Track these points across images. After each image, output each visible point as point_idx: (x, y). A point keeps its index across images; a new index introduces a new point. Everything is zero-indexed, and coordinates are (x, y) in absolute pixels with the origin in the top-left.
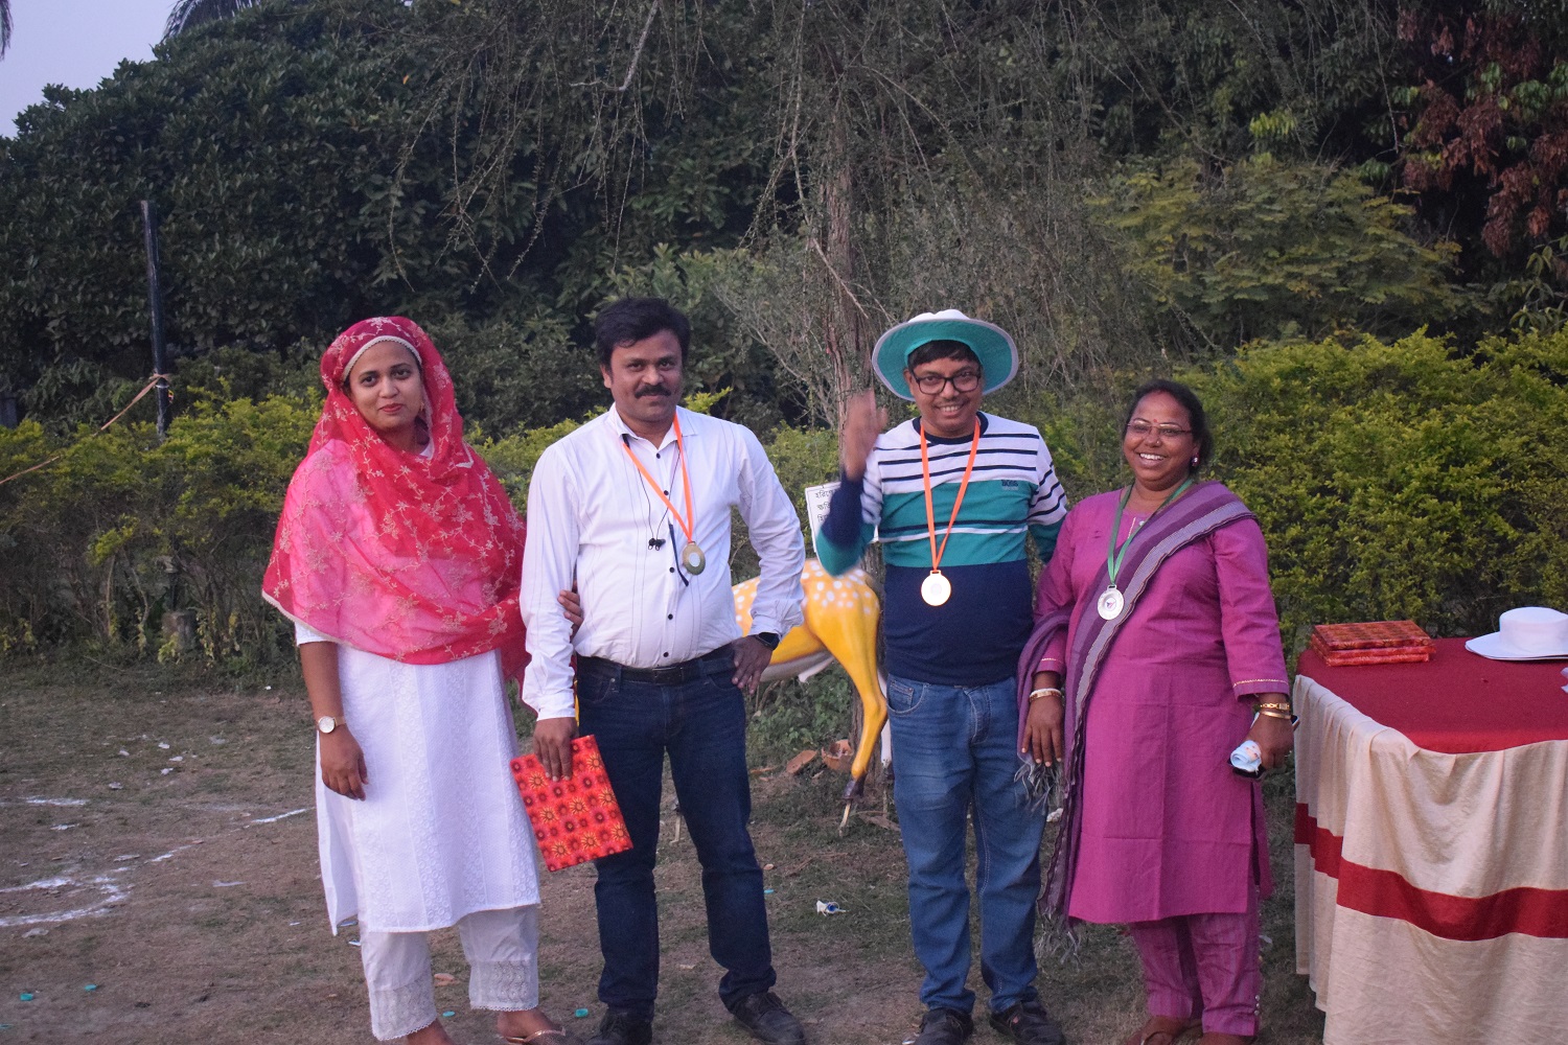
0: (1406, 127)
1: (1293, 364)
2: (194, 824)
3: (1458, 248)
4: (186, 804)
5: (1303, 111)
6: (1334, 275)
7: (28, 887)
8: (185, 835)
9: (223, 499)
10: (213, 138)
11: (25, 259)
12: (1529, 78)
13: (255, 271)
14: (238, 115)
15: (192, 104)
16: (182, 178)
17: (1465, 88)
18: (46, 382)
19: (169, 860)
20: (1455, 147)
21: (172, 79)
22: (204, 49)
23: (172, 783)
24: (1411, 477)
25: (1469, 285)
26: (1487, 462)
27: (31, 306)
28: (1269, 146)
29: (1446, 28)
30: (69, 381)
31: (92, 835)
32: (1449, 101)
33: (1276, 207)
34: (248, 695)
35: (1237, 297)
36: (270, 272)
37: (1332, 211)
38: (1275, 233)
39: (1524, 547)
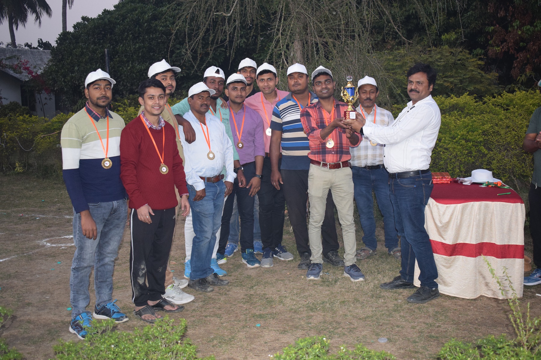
0: (490, 39)
3: (497, 75)
5: (459, 33)
6: (458, 81)
7: (63, 237)
10: (130, 33)
11: (74, 68)
12: (528, 24)
13: (141, 73)
14: (138, 26)
15: (124, 22)
16: (121, 44)
17: (508, 27)
20: (504, 45)
21: (119, 15)
22: (129, 6)
24: (458, 135)
25: (500, 86)
26: (480, 131)
28: (447, 43)
29: (503, 9)
32: (503, 31)
33: (442, 60)
37: (459, 62)
38: (441, 68)
39: (489, 156)
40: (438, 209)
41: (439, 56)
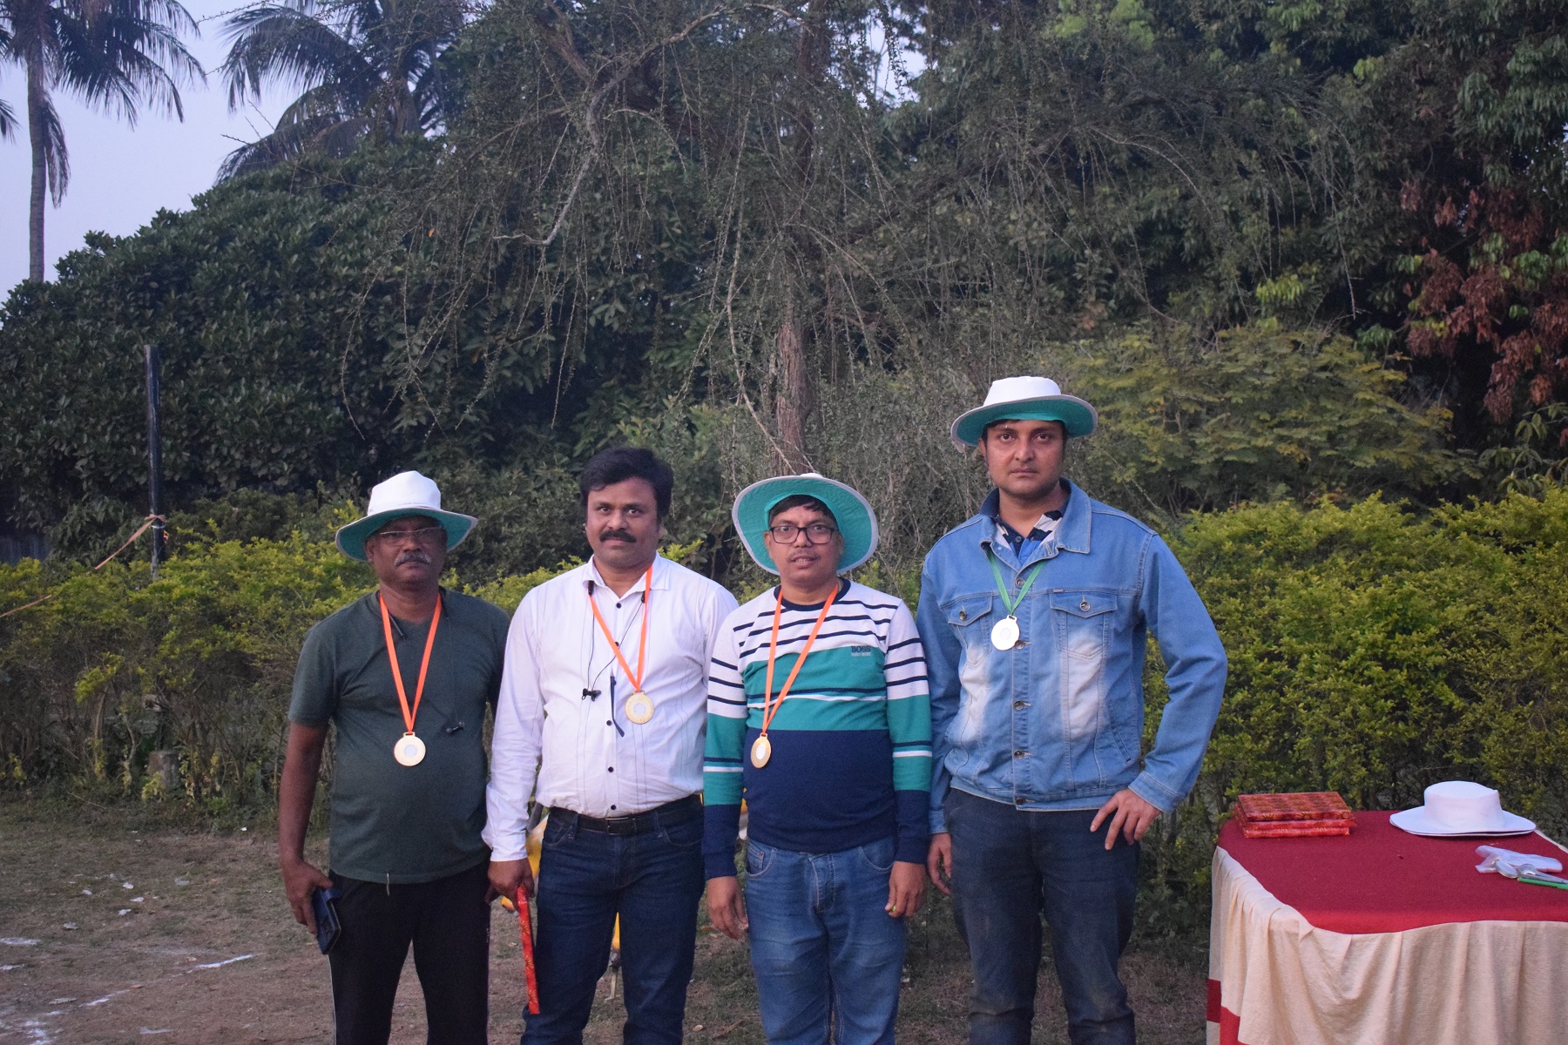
0: (1410, 294)
1: (1246, 528)
2: (139, 968)
3: (1449, 414)
4: (134, 946)
5: (1310, 277)
6: (1324, 439)
8: (126, 979)
9: (207, 640)
10: (243, 285)
11: (57, 399)
12: (1532, 248)
13: (279, 416)
14: (269, 264)
15: (225, 252)
16: (213, 323)
17: (1468, 257)
18: (71, 519)
19: (103, 1005)
20: (1458, 315)
21: (207, 228)
22: (240, 200)
23: (127, 924)
24: (1357, 644)
25: (1460, 451)
26: (1434, 630)
27: (61, 445)
28: (1276, 311)
29: (1449, 199)
30: (93, 519)
31: (35, 976)
32: (1453, 269)
33: (1268, 371)
34: (222, 836)
35: (1226, 459)
36: (293, 416)
37: (1323, 375)
38: (1266, 397)
39: (1468, 718)
40: (1321, 951)
41: (1256, 358)
